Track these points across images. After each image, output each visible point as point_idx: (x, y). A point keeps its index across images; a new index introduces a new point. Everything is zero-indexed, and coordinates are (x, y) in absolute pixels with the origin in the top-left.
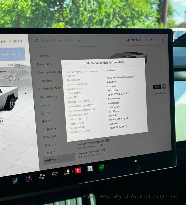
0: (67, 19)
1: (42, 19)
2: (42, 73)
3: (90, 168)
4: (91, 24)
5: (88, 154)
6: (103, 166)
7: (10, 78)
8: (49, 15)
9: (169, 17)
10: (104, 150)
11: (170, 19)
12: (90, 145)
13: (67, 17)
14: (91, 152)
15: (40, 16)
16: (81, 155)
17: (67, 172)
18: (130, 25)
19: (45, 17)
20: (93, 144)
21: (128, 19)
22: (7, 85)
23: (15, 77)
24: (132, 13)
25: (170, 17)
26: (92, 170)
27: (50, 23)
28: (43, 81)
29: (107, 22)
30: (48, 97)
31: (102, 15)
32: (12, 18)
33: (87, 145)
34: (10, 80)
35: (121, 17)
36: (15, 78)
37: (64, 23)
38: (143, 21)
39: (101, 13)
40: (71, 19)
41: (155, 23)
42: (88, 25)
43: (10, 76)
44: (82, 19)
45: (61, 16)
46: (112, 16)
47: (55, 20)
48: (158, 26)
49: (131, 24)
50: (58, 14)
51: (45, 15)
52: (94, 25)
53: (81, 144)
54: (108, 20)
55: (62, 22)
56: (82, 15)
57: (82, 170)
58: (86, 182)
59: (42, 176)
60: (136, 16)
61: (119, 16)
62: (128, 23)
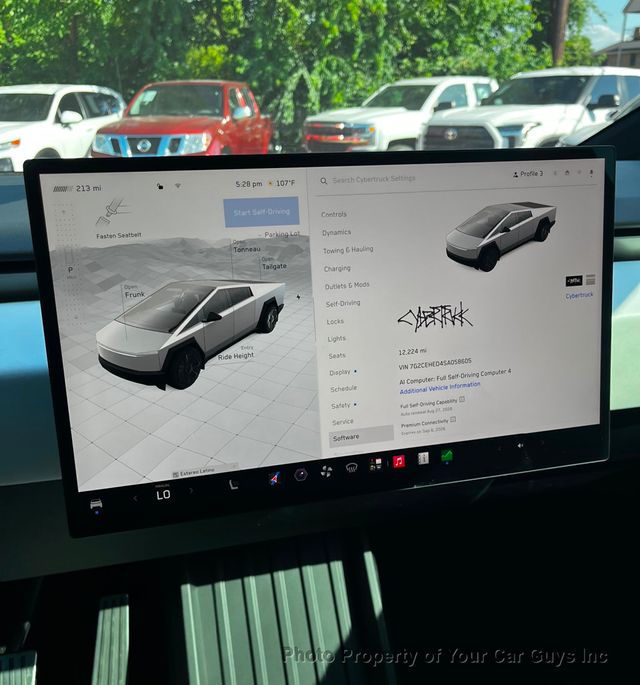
0: (235, 31)
1: (153, 34)
2: (332, 251)
3: (424, 458)
4: (315, 52)
5: (421, 428)
6: (450, 453)
7: (268, 263)
8: (177, 19)
9: (570, 27)
10: (453, 419)
11: (575, 34)
12: (426, 408)
13: (235, 24)
14: (426, 424)
15: (148, 21)
16: (405, 429)
17: (375, 465)
18: (442, 53)
19: (162, 24)
20: (431, 408)
21: (437, 33)
22: (263, 279)
23: (278, 260)
24: (450, 12)
25: (575, 28)
26: (427, 462)
27: (179, 44)
28: (334, 269)
29: (366, 42)
30: (343, 303)
31: (350, 20)
32: (56, 30)
33: (419, 408)
34: (268, 267)
35: (415, 27)
36: (277, 263)
37: (223, 48)
38: (487, 38)
39: (348, 12)
40: (248, 33)
41: (525, 46)
42: (306, 53)
43: (269, 259)
44: (284, 32)
45: (214, 22)
46: (383, 22)
47: (195, 34)
48: (535, 57)
49: (446, 52)
50: (205, 16)
51: (162, 19)
52: (325, 56)
53: (407, 406)
54: (370, 35)
55: (219, 42)
56: (286, 18)
57: (406, 461)
58: (415, 487)
59: (326, 471)
60: (465, 23)
61: (406, 22)
62: (437, 46)
